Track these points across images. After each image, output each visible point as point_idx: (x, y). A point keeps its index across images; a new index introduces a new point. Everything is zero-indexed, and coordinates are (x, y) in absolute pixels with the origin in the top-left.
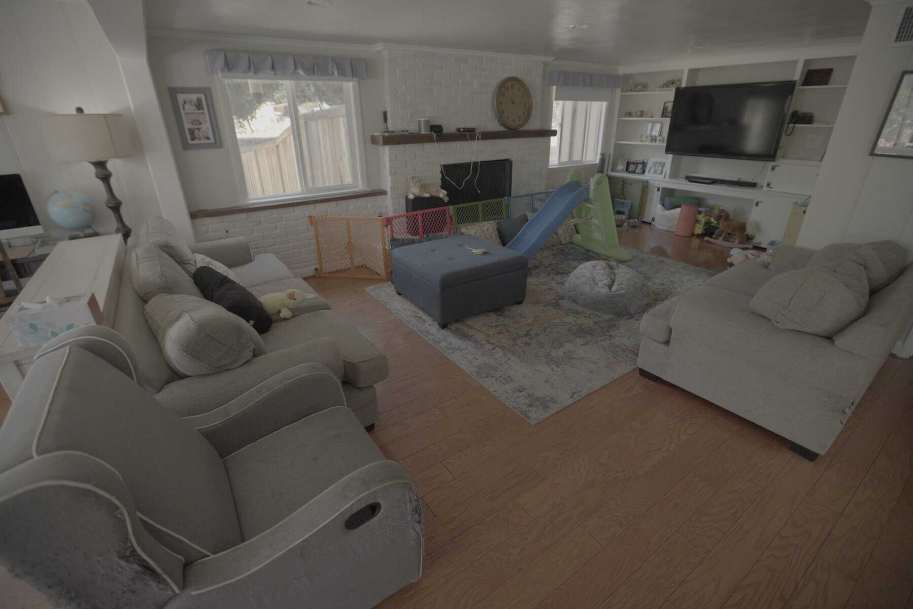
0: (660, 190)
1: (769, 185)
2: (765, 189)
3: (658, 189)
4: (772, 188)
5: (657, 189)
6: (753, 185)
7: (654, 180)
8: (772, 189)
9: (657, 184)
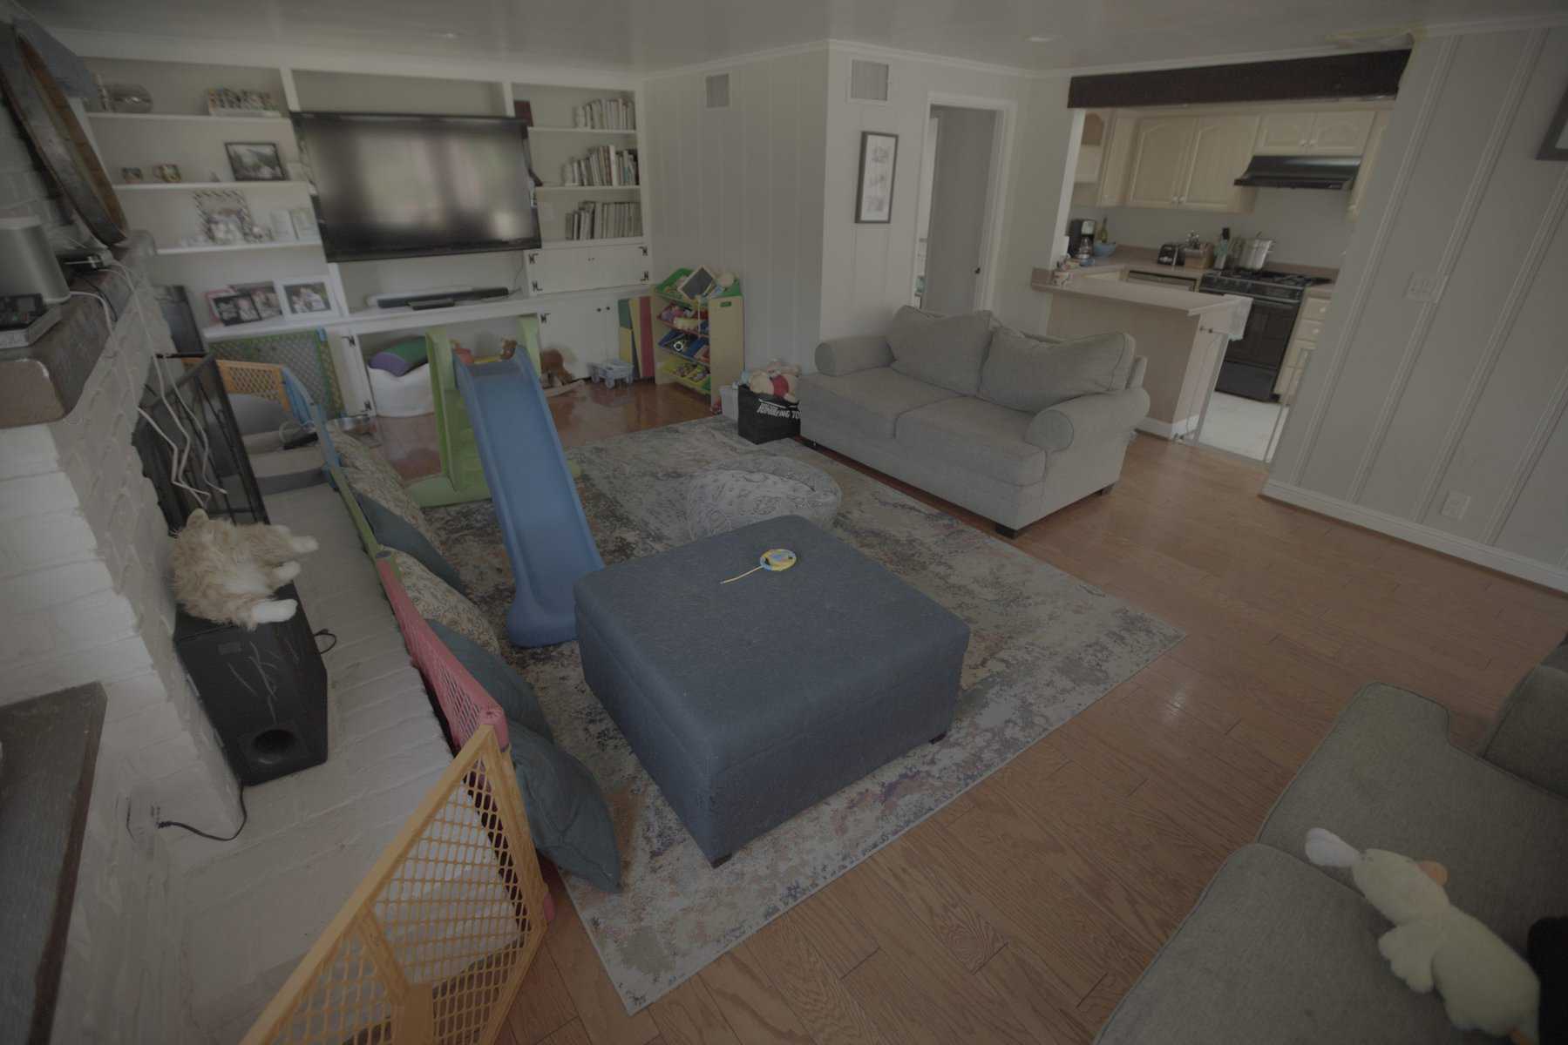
0: (356, 341)
1: (535, 286)
2: (533, 293)
3: (352, 342)
4: (541, 290)
5: (346, 342)
6: (501, 293)
7: (333, 325)
8: (541, 292)
9: (344, 331)
